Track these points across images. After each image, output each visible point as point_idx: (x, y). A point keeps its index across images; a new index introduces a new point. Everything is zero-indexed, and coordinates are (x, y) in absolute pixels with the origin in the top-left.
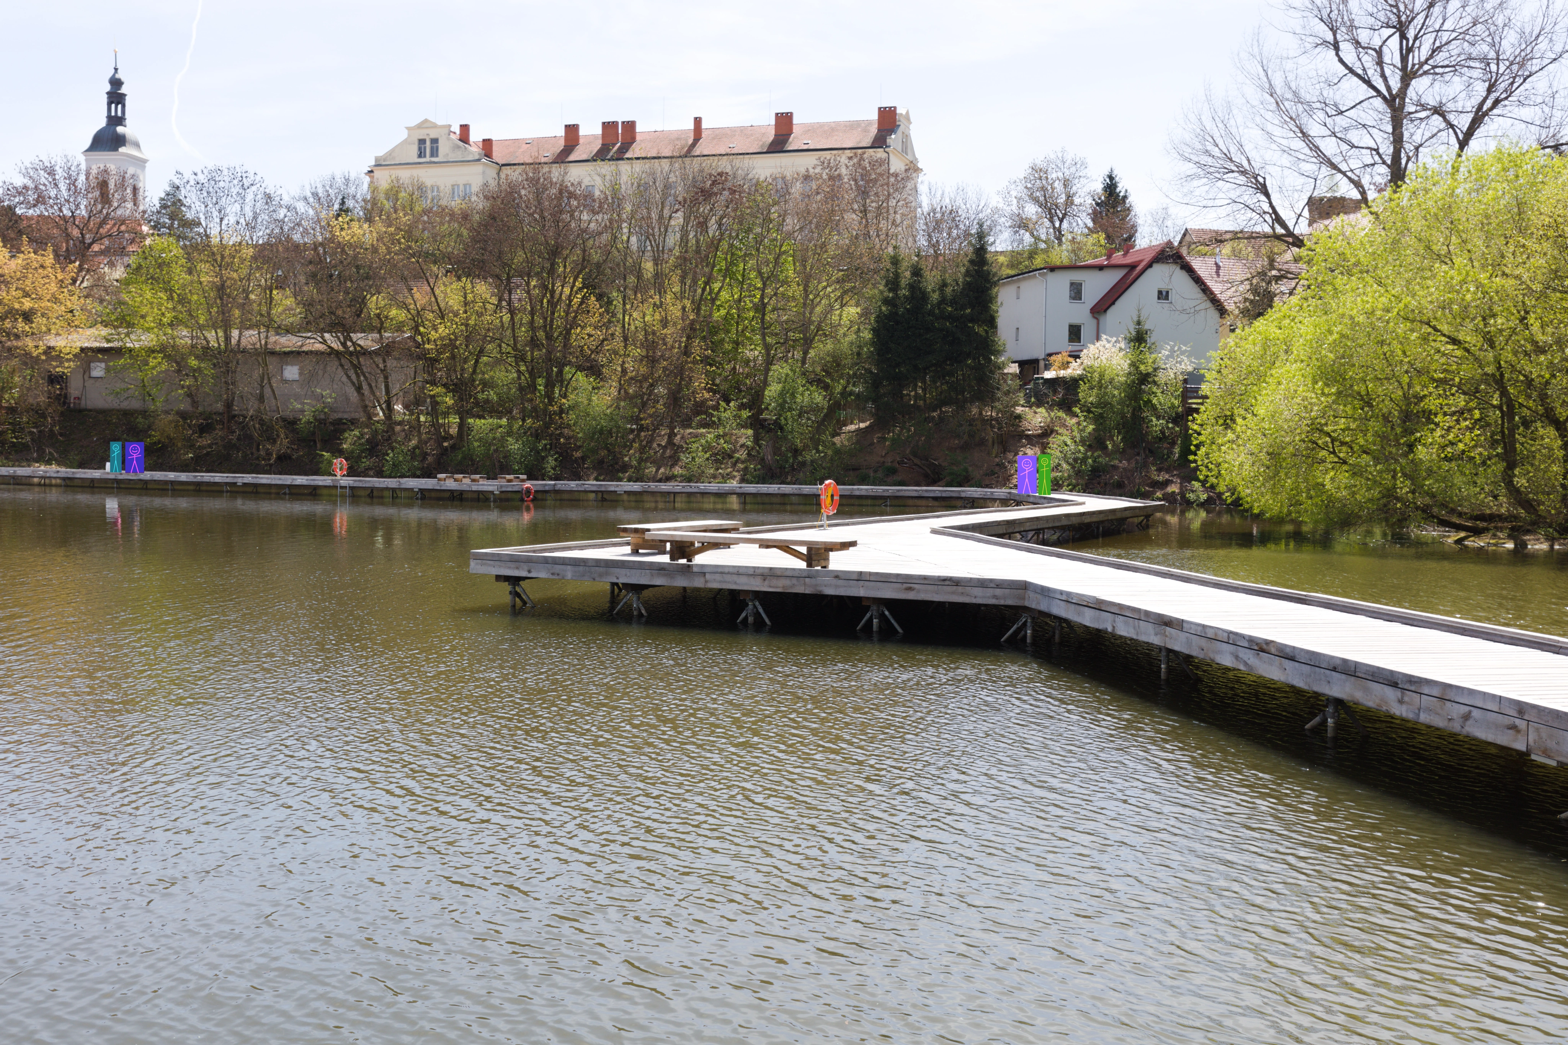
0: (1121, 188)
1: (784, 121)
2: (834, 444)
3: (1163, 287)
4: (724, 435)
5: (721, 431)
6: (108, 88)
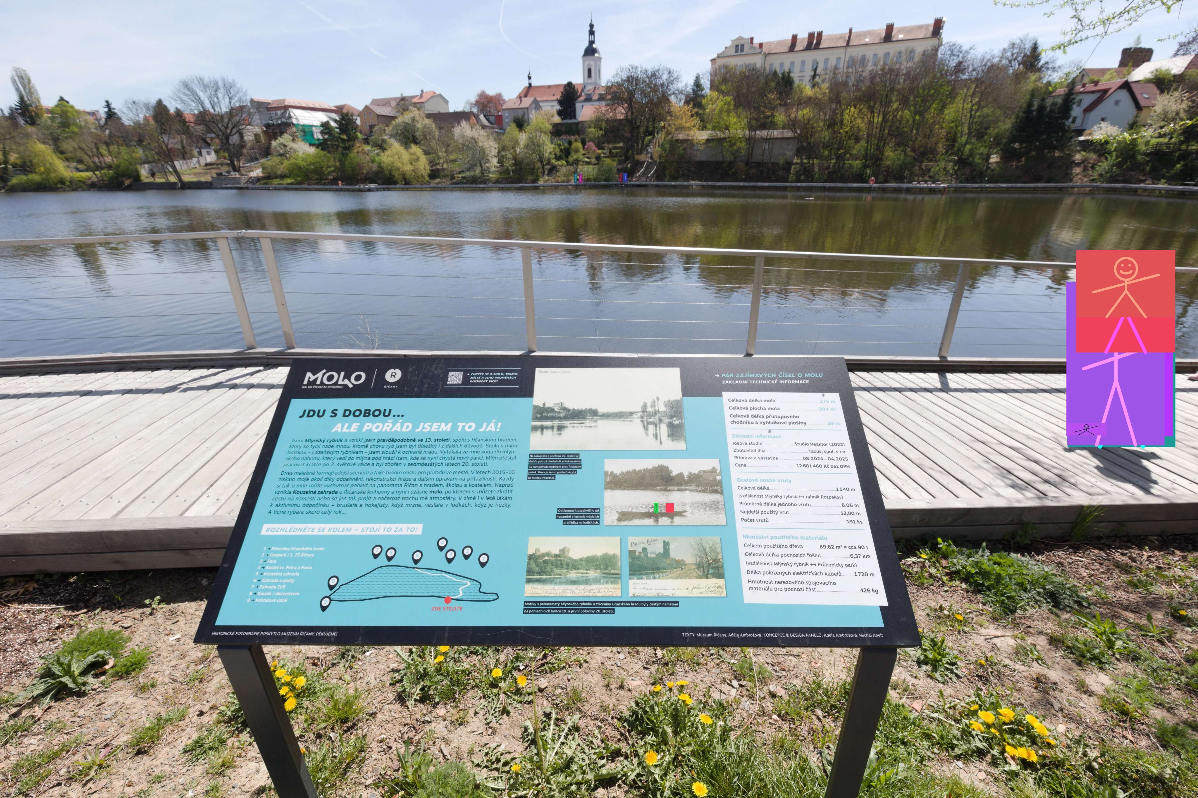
1: (890, 28)
6: (589, 28)
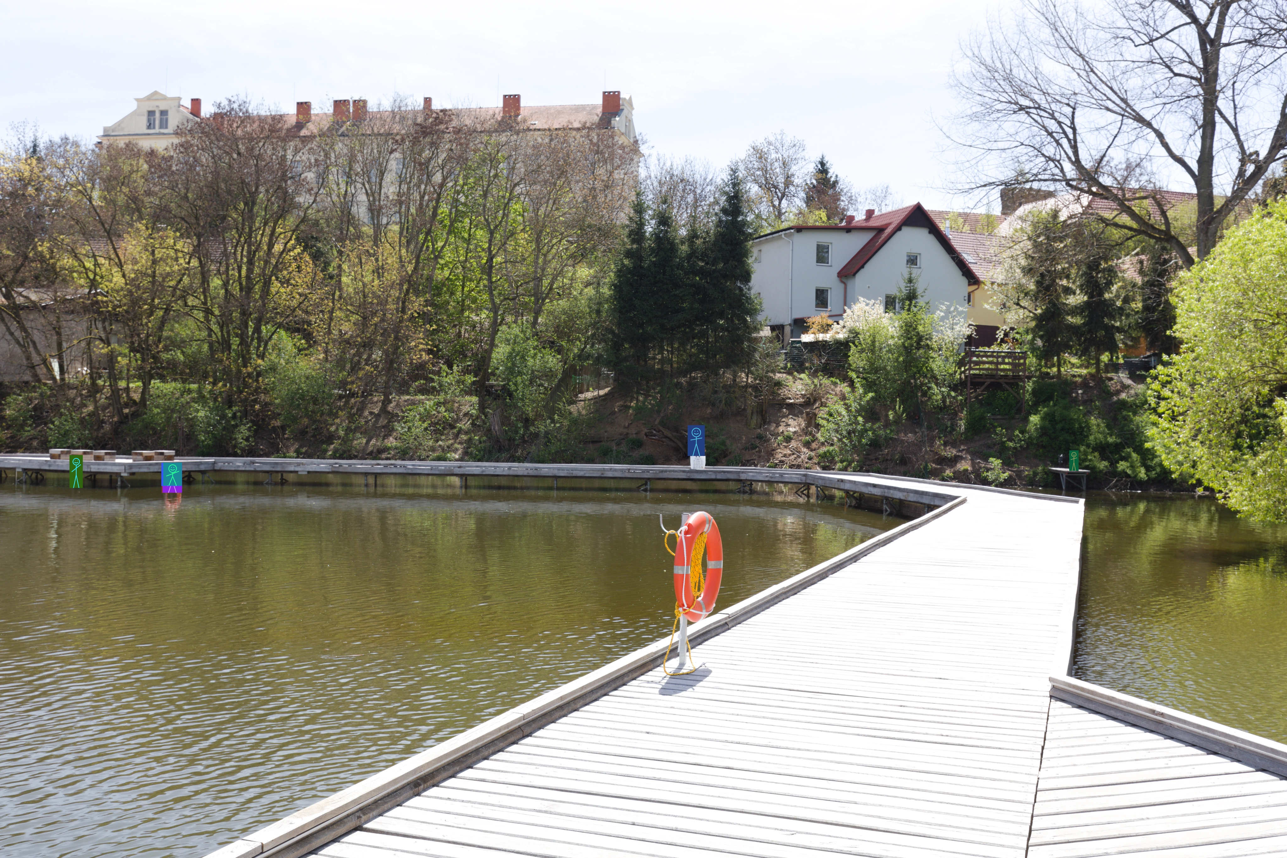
0: (834, 173)
1: (512, 102)
2: (570, 413)
3: (914, 251)
4: (444, 403)
5: (441, 398)
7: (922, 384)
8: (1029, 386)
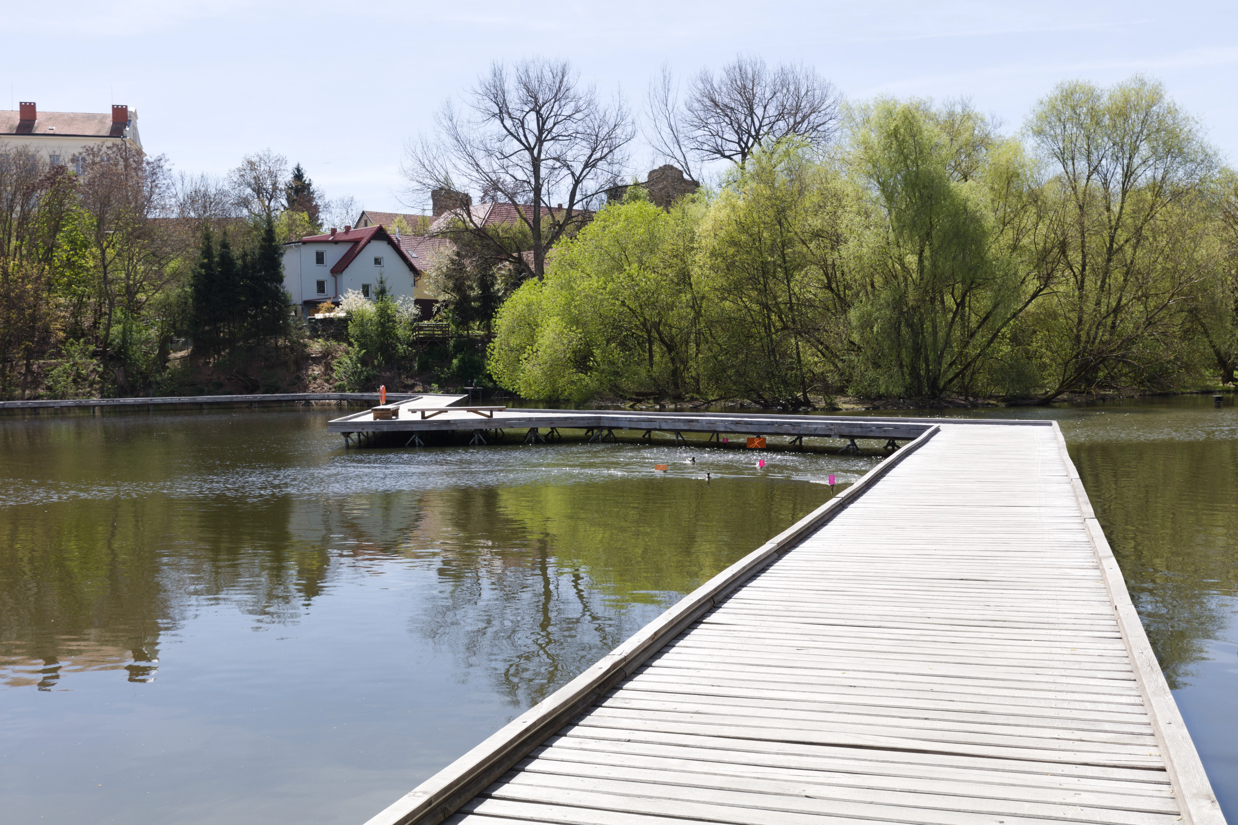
0: (307, 177)
1: (28, 110)
3: (378, 255)
7: (392, 343)
8: (452, 342)
